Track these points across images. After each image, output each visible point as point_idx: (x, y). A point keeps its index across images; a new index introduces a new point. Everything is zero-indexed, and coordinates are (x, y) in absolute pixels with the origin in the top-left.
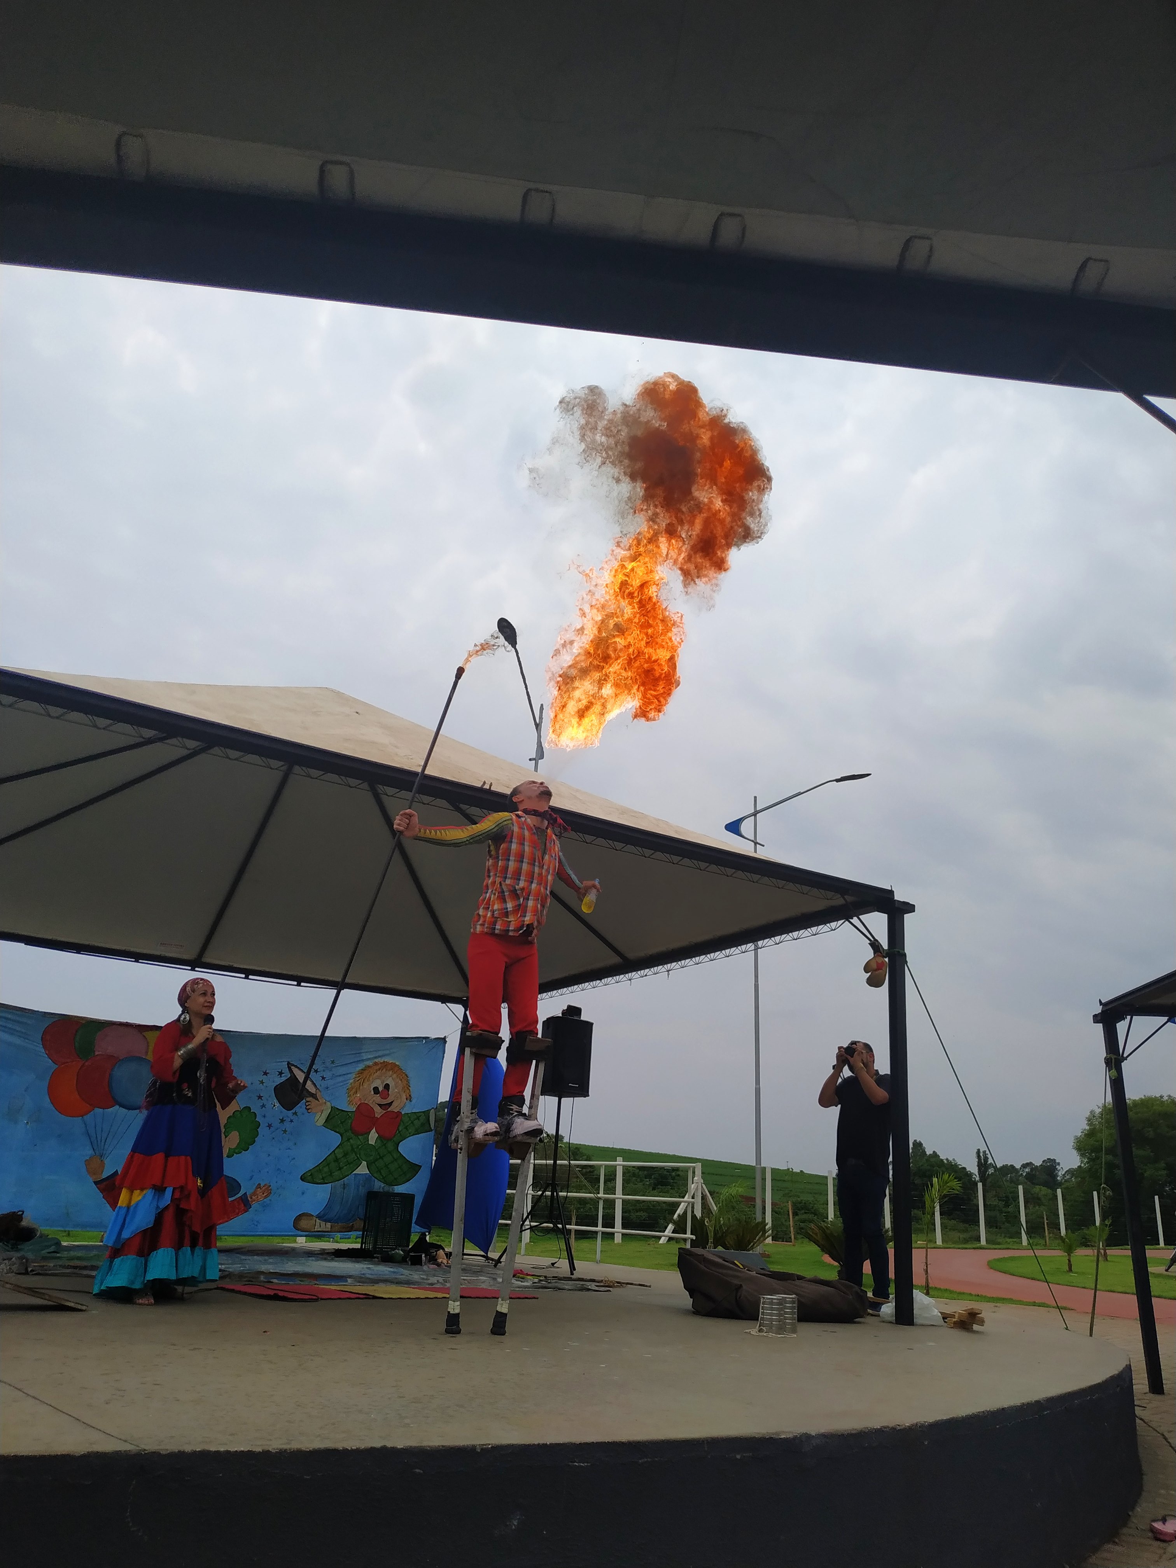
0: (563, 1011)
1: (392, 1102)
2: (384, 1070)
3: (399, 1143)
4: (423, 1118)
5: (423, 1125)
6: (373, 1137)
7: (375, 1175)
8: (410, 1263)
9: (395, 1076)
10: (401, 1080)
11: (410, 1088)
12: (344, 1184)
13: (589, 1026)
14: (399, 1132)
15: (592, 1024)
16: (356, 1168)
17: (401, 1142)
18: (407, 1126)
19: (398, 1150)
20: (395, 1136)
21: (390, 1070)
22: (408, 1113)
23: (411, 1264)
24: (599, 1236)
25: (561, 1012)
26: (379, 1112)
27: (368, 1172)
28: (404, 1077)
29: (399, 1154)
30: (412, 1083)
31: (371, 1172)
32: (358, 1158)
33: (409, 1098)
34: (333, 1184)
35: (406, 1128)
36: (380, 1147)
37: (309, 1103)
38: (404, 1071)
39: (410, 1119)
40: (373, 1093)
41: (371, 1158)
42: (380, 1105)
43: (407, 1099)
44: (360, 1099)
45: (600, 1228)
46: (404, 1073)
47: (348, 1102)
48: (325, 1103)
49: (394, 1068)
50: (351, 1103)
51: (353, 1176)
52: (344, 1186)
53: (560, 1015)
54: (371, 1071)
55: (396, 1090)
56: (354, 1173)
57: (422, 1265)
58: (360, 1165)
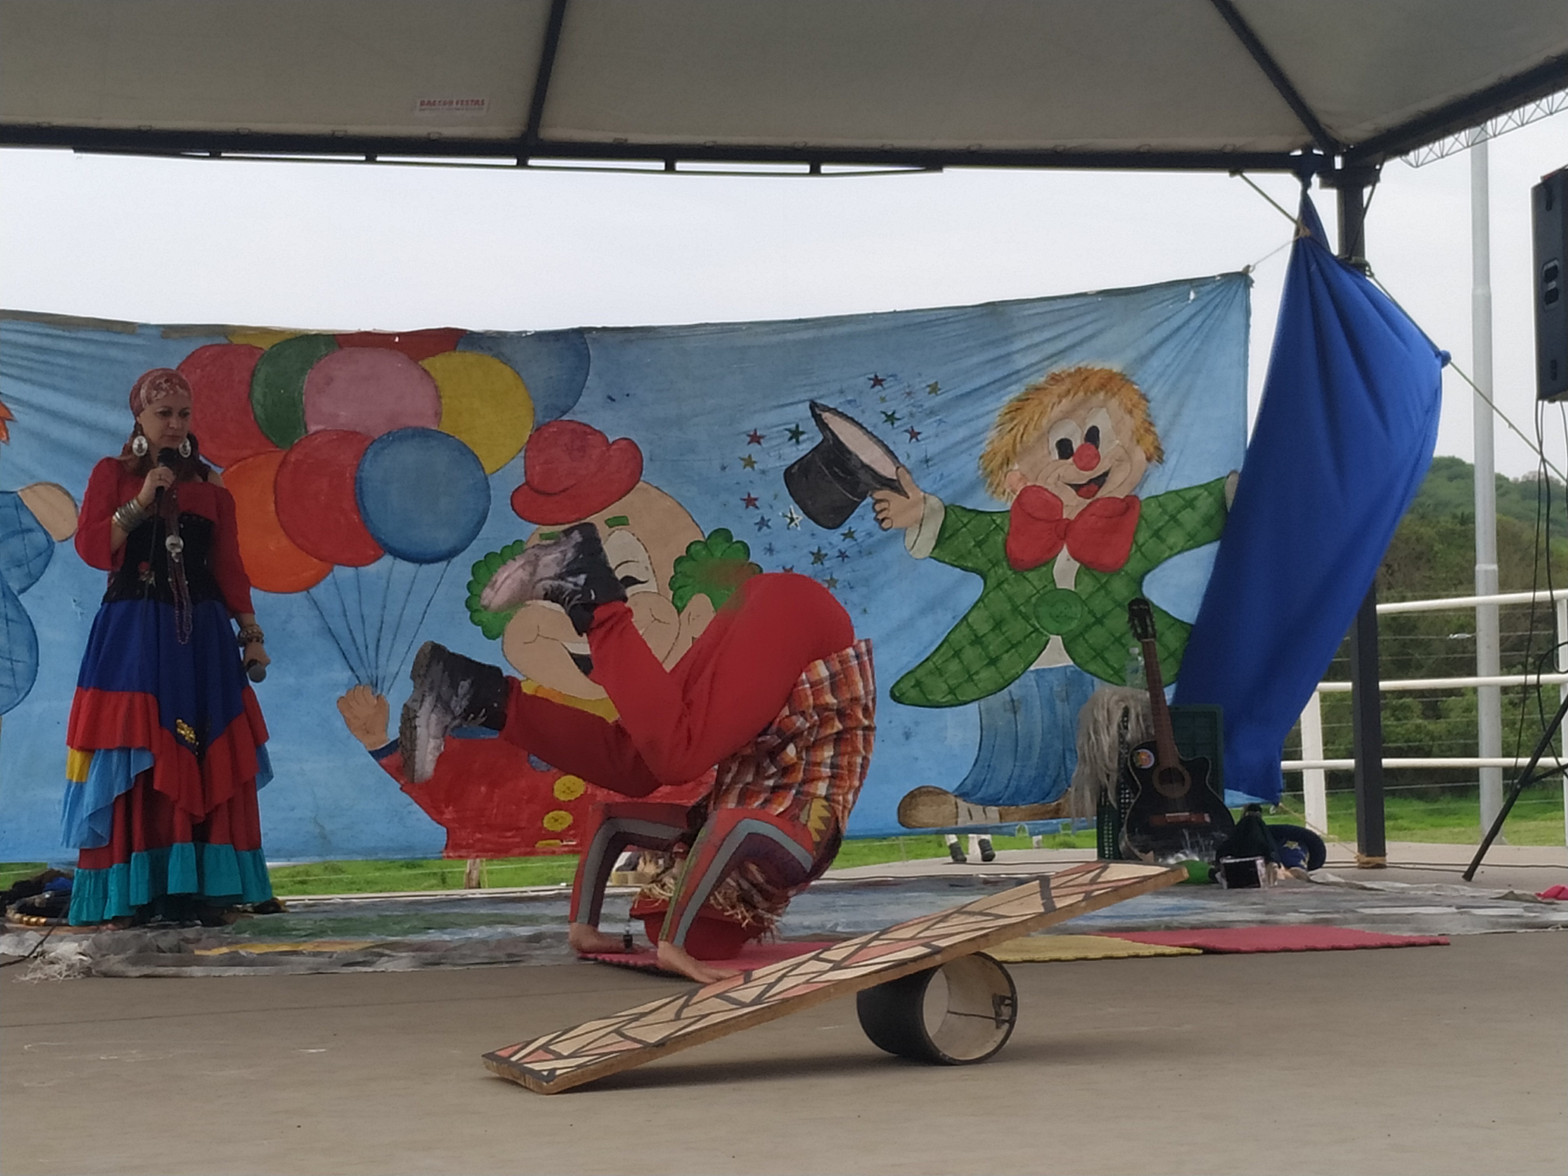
1: (1109, 473)
2: (1081, 393)
3: (1143, 578)
4: (1204, 502)
5: (1204, 521)
6: (1065, 569)
9: (1113, 403)
10: (1130, 413)
11: (1155, 429)
14: (1139, 548)
16: (1034, 654)
17: (1149, 572)
18: (1160, 529)
20: (1129, 559)
21: (1096, 391)
22: (1157, 497)
26: (1073, 506)
28: (1137, 403)
31: (1078, 660)
32: (1036, 630)
33: (1156, 456)
34: (982, 702)
35: (1156, 536)
36: (1091, 595)
37: (884, 505)
38: (1136, 388)
39: (1165, 512)
40: (1057, 457)
41: (1074, 624)
42: (1078, 486)
44: (1023, 477)
46: (1138, 390)
47: (991, 490)
48: (925, 498)
49: (1109, 383)
50: (1000, 490)
51: (1032, 676)
54: (1046, 400)
55: (1119, 441)
56: (1032, 668)
57: (1259, 886)
58: (1045, 648)
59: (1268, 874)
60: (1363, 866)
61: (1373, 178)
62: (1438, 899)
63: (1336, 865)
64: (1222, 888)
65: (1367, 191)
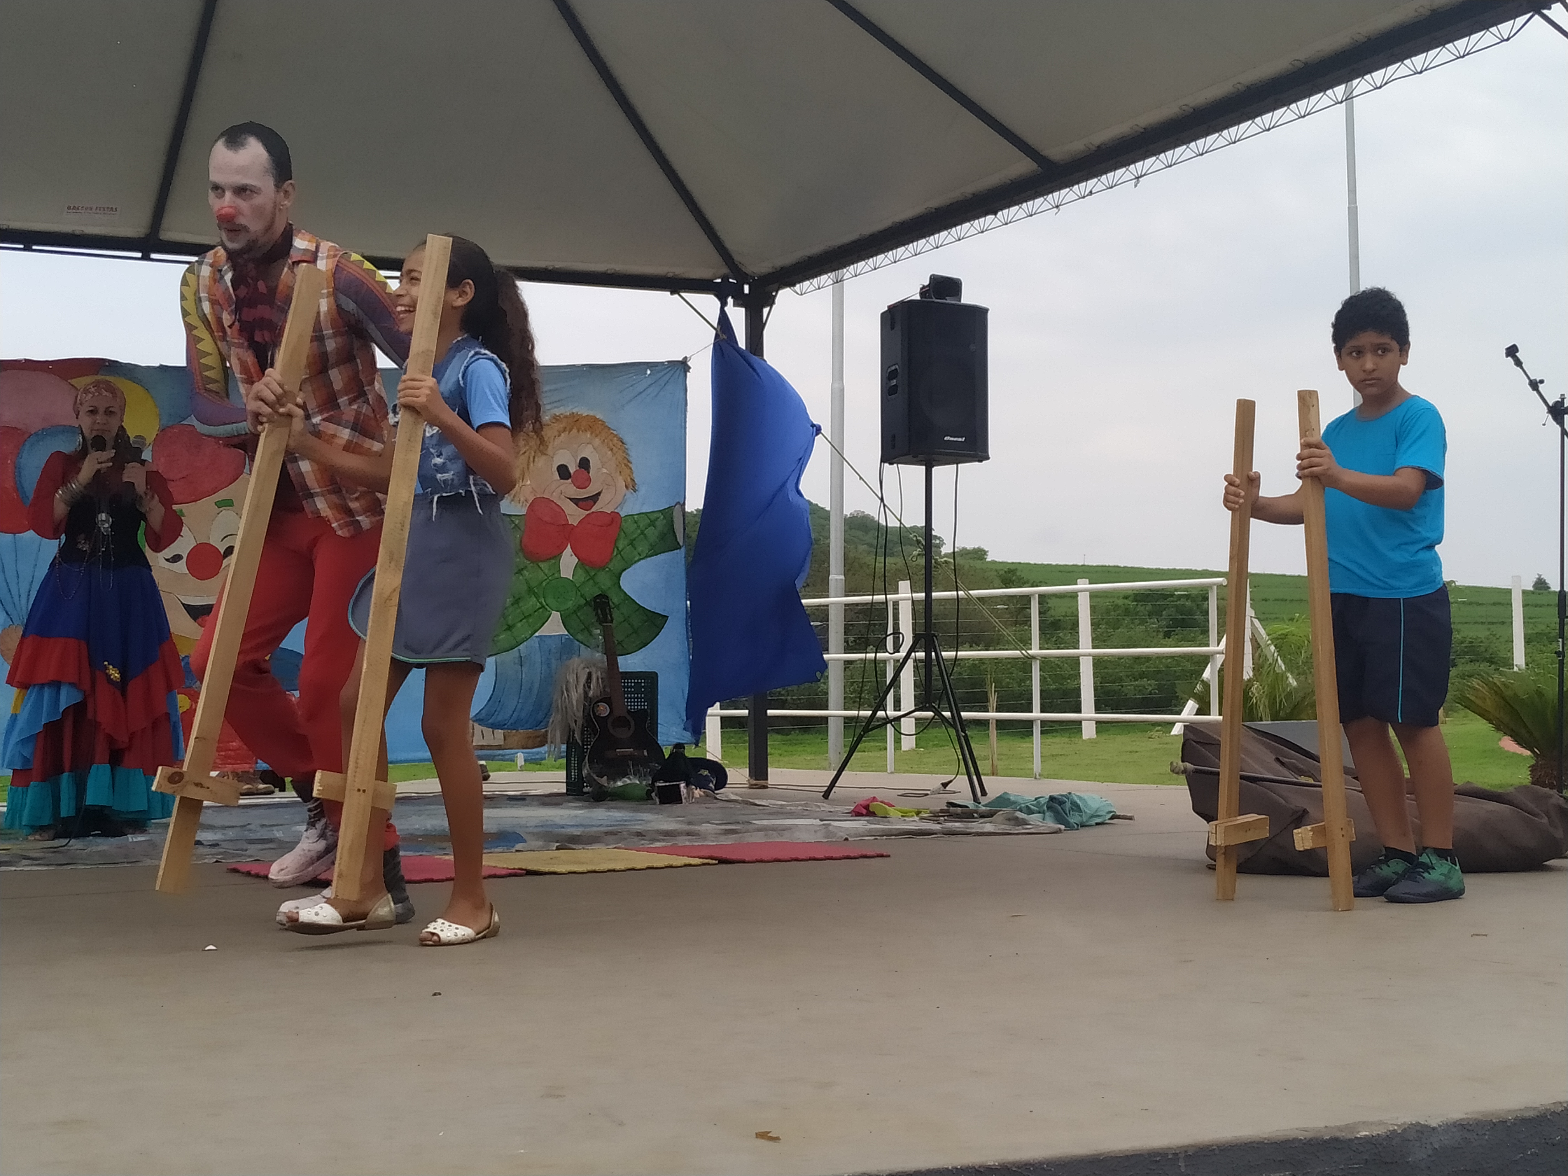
0: (921, 289)
1: (599, 494)
2: (575, 431)
3: (621, 574)
4: (661, 523)
5: (662, 537)
6: (568, 562)
7: (580, 637)
8: (658, 800)
9: (597, 442)
10: (612, 450)
11: (630, 465)
12: (521, 657)
13: (978, 315)
14: (619, 552)
15: (985, 311)
16: (539, 625)
17: (625, 570)
18: (634, 541)
19: (620, 587)
20: (611, 560)
21: (585, 430)
22: (631, 515)
23: (661, 803)
24: (1037, 729)
25: (918, 291)
26: (574, 515)
27: (566, 633)
28: (618, 445)
29: (622, 596)
30: (634, 455)
31: (572, 631)
32: (543, 606)
33: (632, 486)
34: (498, 657)
35: (632, 543)
36: (583, 583)
38: (615, 432)
39: (637, 527)
40: (559, 478)
41: (570, 604)
42: (576, 501)
43: (626, 487)
44: (533, 490)
45: (1036, 714)
46: (615, 436)
49: (593, 425)
50: (520, 501)
51: (536, 640)
52: (521, 661)
53: (917, 297)
55: (605, 470)
56: (537, 634)
57: (682, 803)
58: (546, 621)
59: (688, 793)
60: (751, 787)
61: (770, 302)
62: (806, 813)
63: (736, 786)
64: (655, 804)
65: (766, 310)
